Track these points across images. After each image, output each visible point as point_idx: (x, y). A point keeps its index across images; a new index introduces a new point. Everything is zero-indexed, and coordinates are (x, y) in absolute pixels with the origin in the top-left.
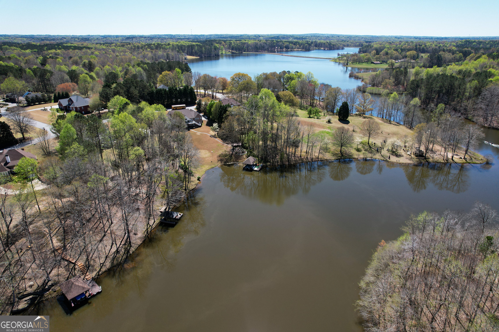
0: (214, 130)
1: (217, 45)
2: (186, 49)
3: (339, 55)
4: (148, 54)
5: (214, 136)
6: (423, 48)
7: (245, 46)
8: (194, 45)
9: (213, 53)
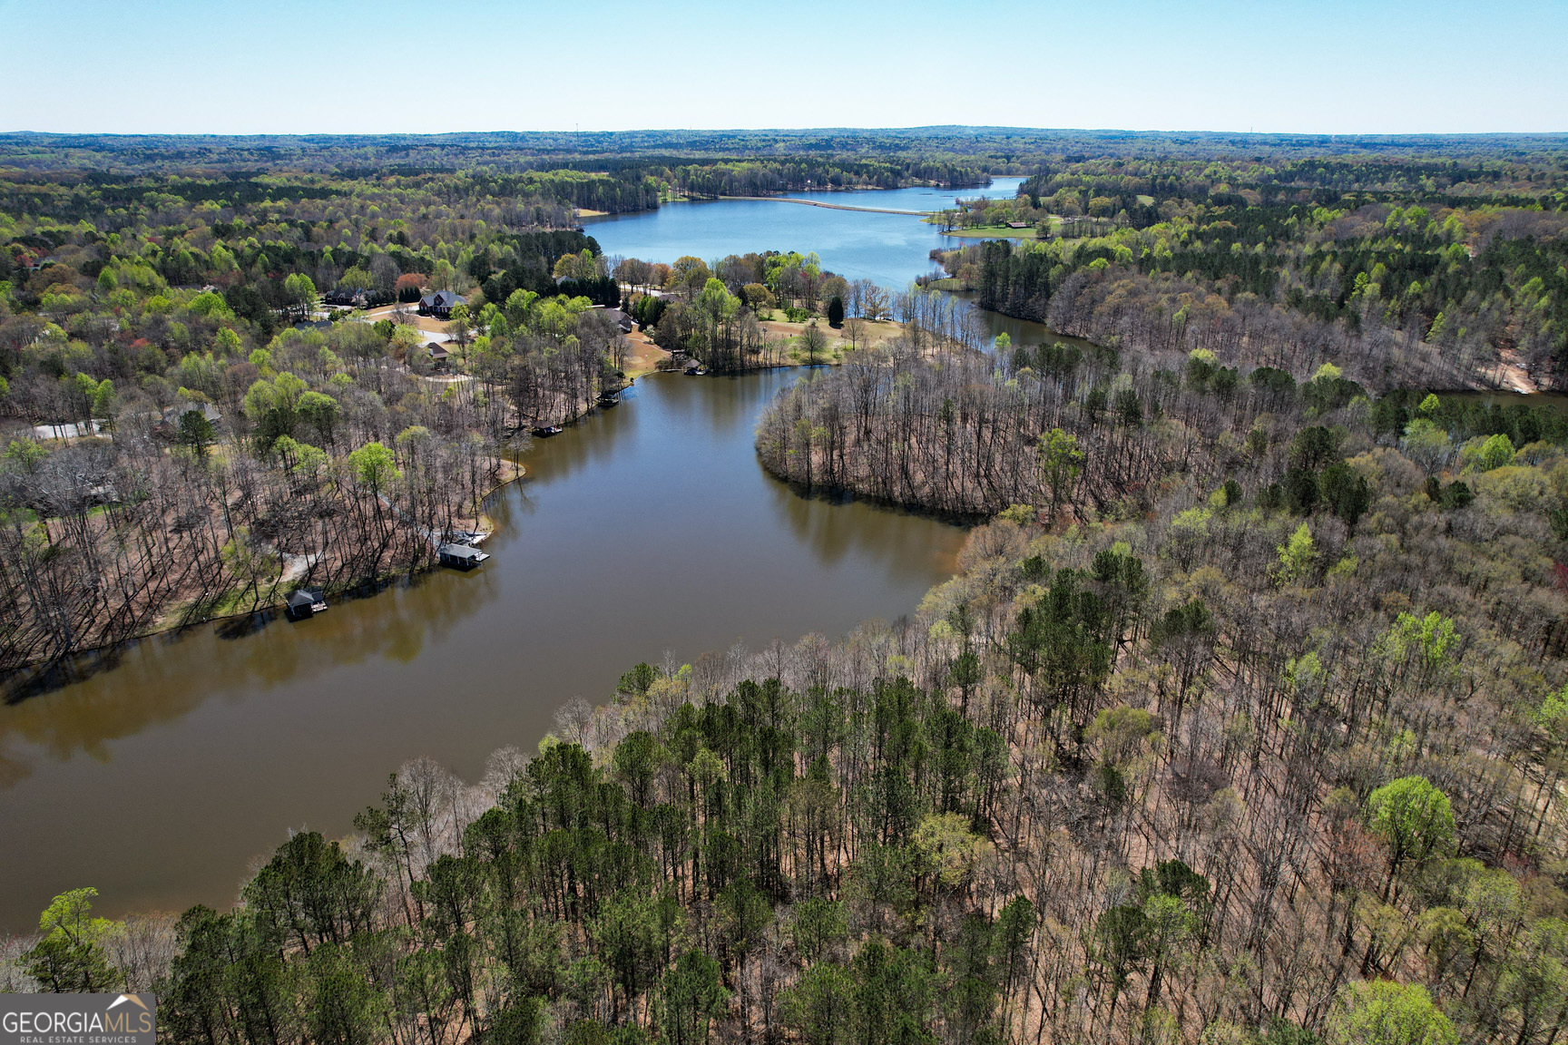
0: (649, 335)
1: (651, 180)
2: (575, 191)
3: (958, 203)
4: (491, 210)
5: (650, 343)
6: (1171, 184)
7: (725, 179)
8: (593, 182)
9: (642, 202)
